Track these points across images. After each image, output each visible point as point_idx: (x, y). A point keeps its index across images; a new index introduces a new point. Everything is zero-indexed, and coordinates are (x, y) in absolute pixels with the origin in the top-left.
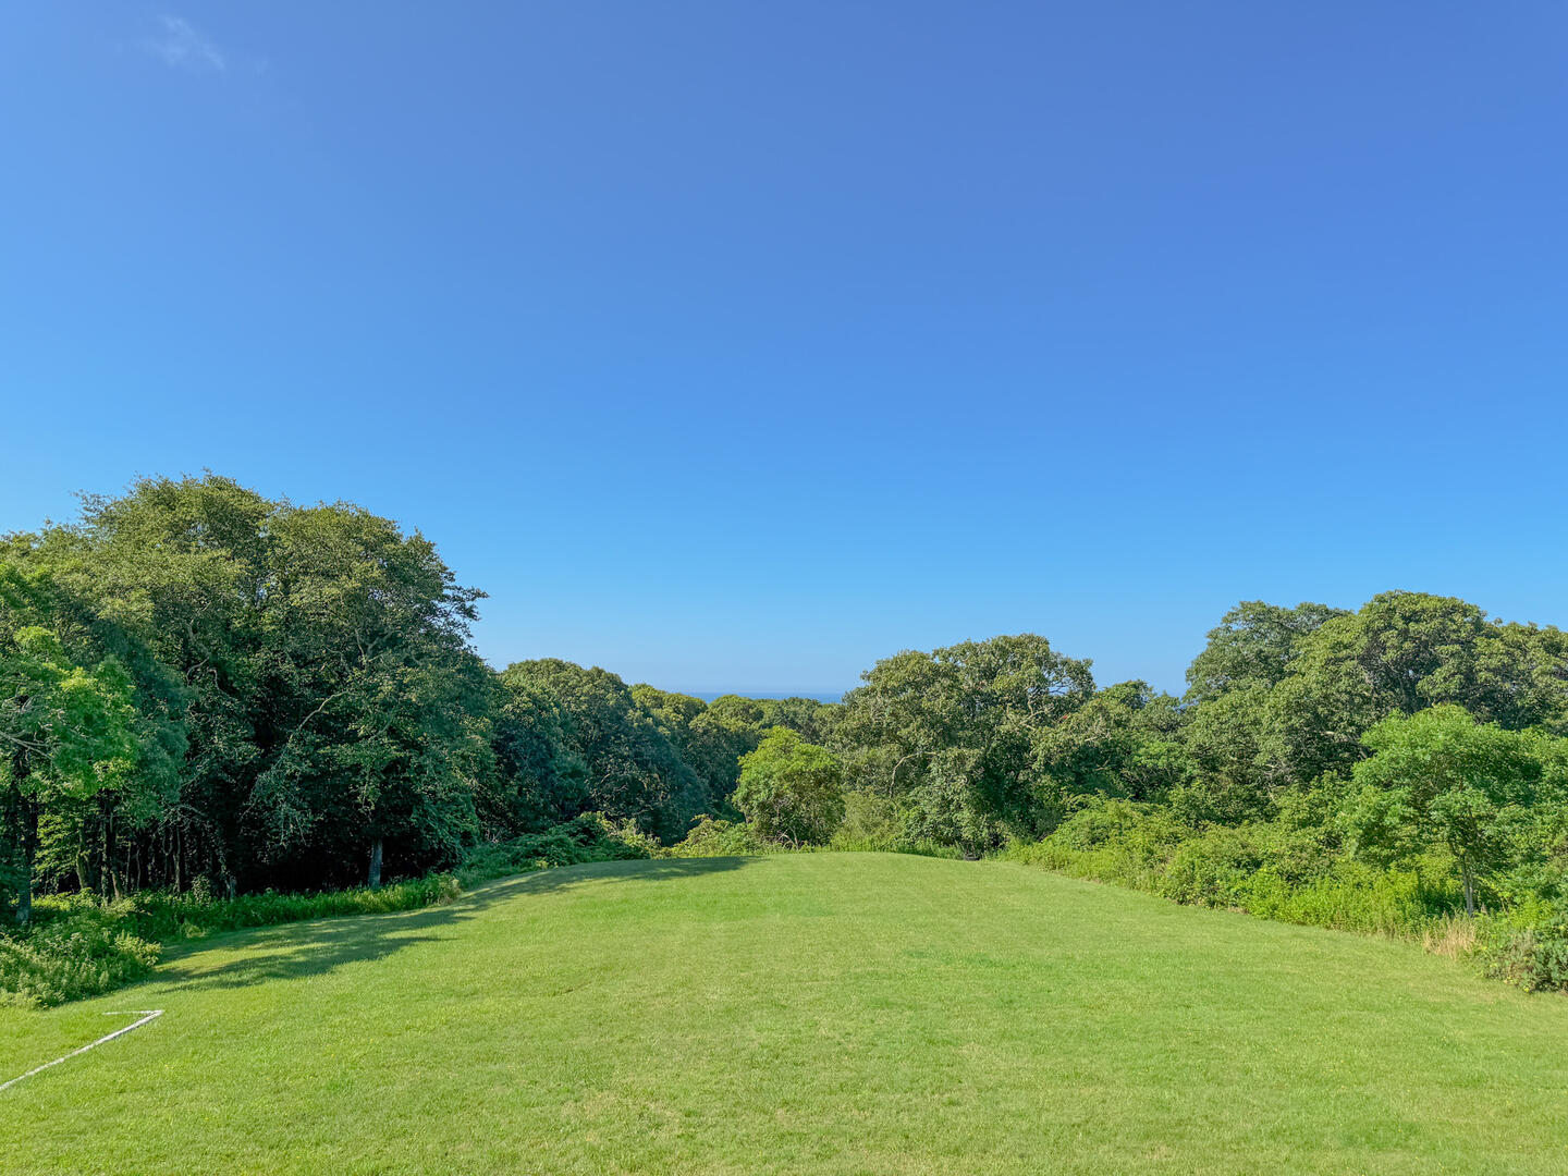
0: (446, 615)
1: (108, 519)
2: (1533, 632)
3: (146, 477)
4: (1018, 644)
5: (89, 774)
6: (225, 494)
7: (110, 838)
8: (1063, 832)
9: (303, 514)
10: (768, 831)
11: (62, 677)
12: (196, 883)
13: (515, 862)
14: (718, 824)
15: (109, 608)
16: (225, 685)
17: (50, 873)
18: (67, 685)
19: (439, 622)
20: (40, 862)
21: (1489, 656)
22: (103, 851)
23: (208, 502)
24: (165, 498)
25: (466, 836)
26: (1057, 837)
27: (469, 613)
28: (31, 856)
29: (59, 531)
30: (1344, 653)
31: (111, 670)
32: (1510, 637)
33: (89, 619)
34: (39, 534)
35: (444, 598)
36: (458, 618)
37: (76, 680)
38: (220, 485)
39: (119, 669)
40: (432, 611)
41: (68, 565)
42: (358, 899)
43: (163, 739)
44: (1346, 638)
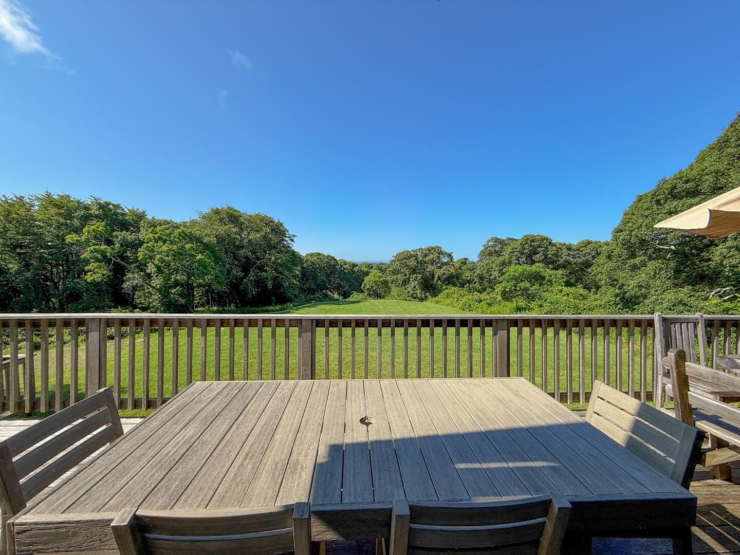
0: (287, 241)
1: (204, 217)
2: (565, 244)
3: (212, 207)
4: (433, 248)
5: (204, 280)
6: (231, 211)
7: (211, 295)
8: (441, 295)
9: (250, 216)
10: (369, 295)
11: (196, 256)
12: (232, 305)
13: (307, 301)
14: (358, 294)
15: (206, 239)
16: (235, 258)
17: (198, 303)
18: (198, 258)
19: (285, 243)
20: (196, 300)
21: (551, 251)
22: (210, 298)
23: (228, 213)
24: (217, 212)
25: (295, 295)
26: (439, 296)
27: (292, 240)
28: (193, 299)
29: (193, 220)
30: (515, 250)
31: (208, 254)
32: (558, 246)
33: (201, 242)
34: (188, 221)
35: (286, 237)
36: (289, 242)
37: (199, 257)
38: (231, 208)
39: (210, 254)
40: (284, 240)
41: (196, 229)
42: (269, 308)
43: (220, 271)
44: (516, 247)
